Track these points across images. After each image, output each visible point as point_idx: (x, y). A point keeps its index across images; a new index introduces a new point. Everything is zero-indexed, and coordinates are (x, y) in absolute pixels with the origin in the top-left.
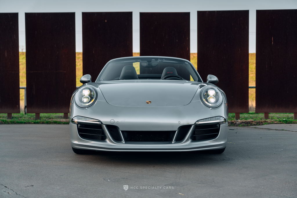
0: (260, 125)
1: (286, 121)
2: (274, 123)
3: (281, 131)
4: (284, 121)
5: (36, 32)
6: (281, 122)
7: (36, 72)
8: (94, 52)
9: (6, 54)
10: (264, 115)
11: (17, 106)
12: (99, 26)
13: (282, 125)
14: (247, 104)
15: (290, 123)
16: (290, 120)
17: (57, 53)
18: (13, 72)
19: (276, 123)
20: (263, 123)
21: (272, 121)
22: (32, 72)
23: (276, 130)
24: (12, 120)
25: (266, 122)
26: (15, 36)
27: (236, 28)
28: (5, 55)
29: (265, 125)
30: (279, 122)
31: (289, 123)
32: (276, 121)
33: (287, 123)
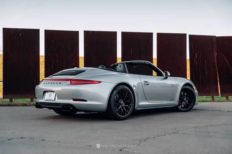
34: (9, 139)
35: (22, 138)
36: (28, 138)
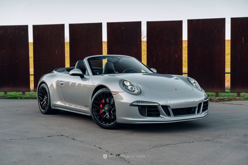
5: (76, 37)
8: (115, 50)
9: (57, 52)
10: (237, 94)
12: (118, 32)
14: (224, 86)
18: (61, 64)
26: (62, 39)
27: (216, 31)
35: (62, 135)
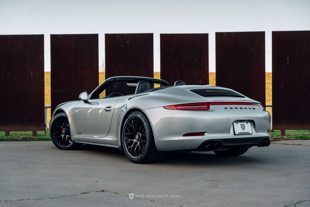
0: (277, 141)
1: (302, 137)
2: (291, 139)
3: (298, 145)
4: (300, 137)
6: (297, 138)
7: (61, 91)
10: (280, 132)
11: (42, 124)
12: (121, 47)
13: (298, 140)
15: (306, 139)
16: (306, 136)
17: (81, 73)
18: (38, 91)
19: (292, 139)
20: (280, 139)
21: (289, 138)
22: (57, 91)
23: (293, 145)
24: (38, 137)
25: (283, 138)
27: (253, 49)
28: (31, 75)
29: (283, 141)
30: (296, 138)
31: (304, 139)
32: (293, 137)
33: (303, 139)
34: (83, 192)
35: (103, 191)
36: (111, 192)
